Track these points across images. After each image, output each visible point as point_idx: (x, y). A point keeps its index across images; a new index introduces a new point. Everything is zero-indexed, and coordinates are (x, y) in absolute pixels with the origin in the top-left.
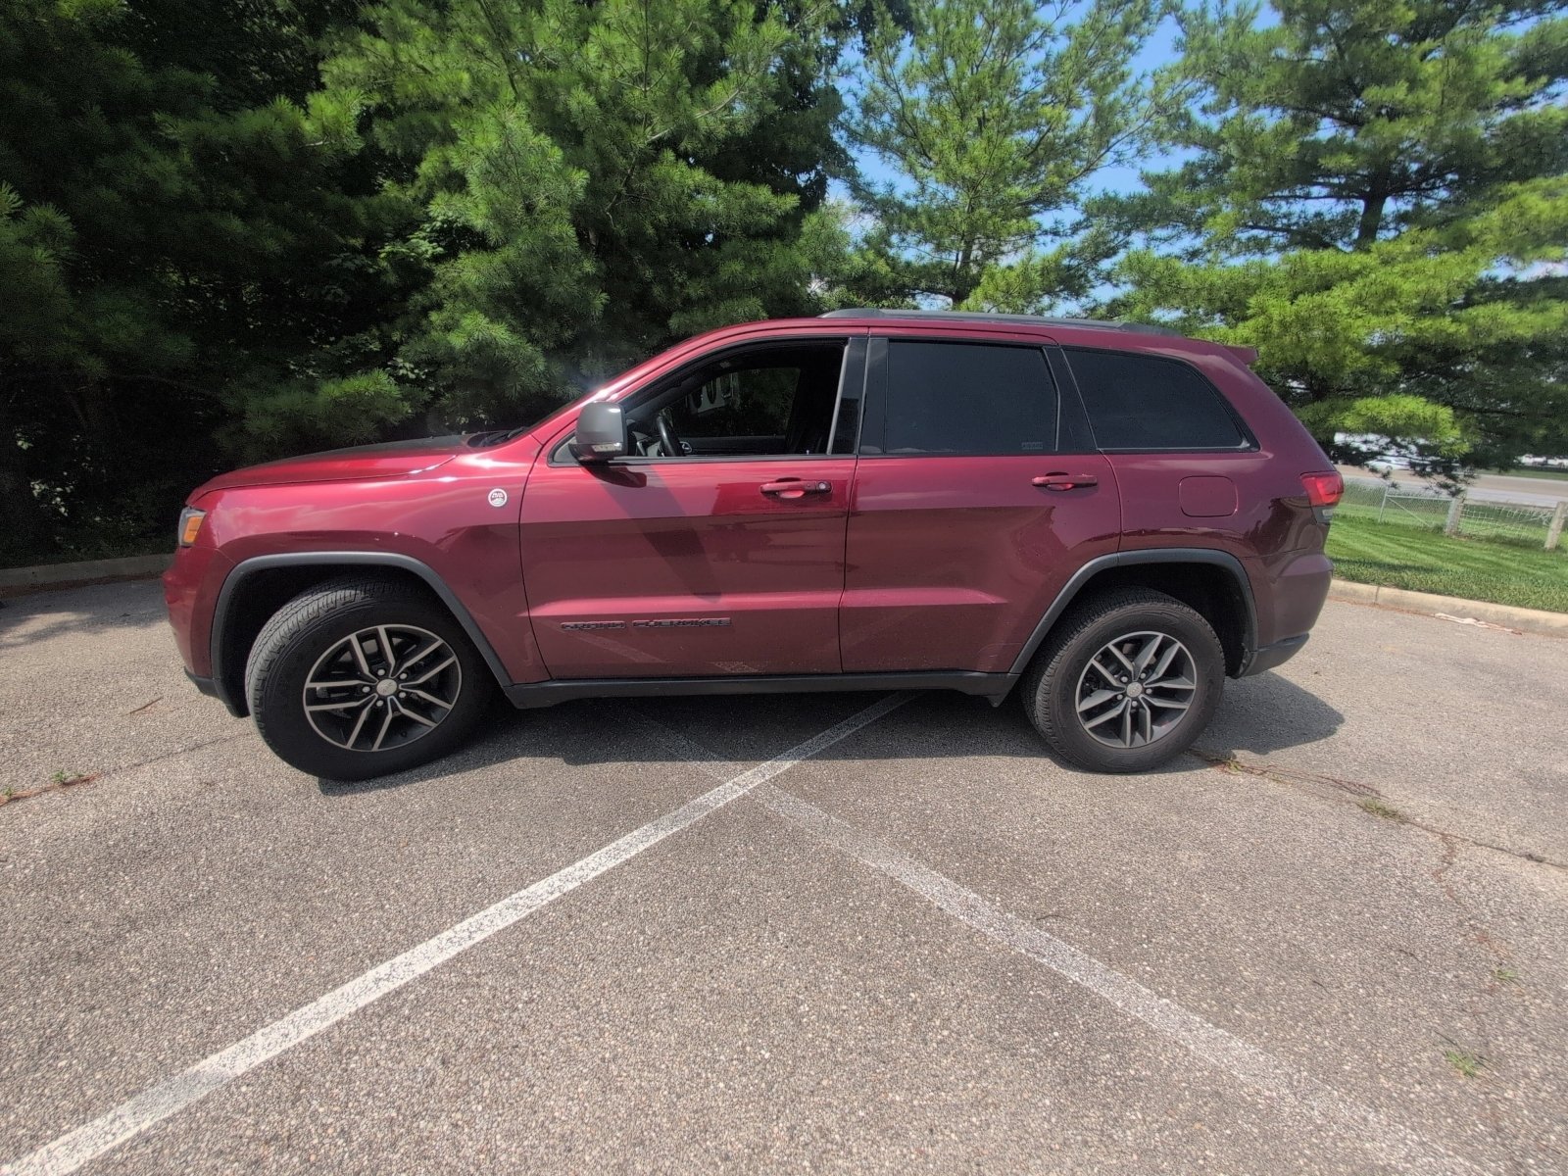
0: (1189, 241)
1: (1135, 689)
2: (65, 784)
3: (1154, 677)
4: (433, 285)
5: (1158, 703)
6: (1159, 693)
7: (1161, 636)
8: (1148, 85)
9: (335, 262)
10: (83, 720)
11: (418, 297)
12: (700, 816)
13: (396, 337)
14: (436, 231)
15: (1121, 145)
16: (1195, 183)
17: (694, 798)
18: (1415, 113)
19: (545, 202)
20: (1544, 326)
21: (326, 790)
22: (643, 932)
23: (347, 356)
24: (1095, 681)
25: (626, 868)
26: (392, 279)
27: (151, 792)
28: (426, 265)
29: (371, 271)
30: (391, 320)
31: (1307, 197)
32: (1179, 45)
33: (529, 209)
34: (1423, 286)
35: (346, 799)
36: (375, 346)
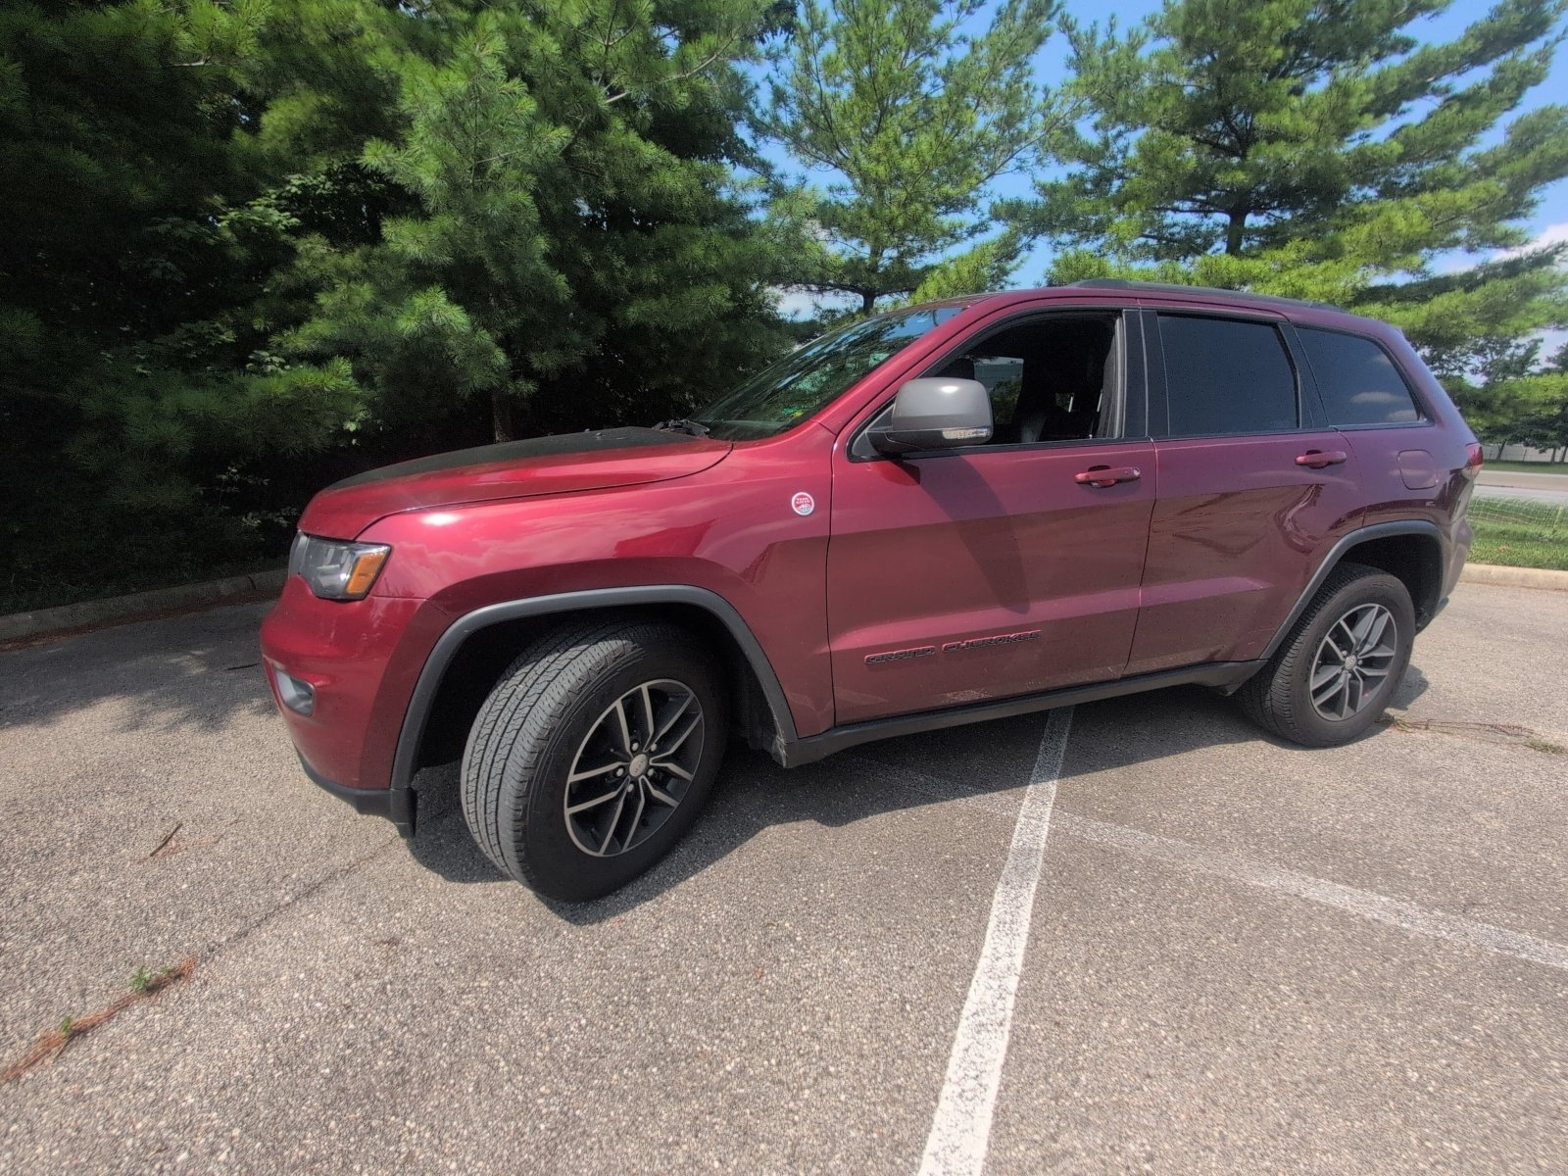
0: (1088, 247)
1: (1350, 661)
2: (153, 988)
3: (1367, 647)
4: (296, 262)
5: (1369, 672)
6: (1369, 663)
7: (1377, 606)
8: (1038, 99)
9: (161, 229)
10: (76, 879)
11: (280, 277)
12: (1039, 862)
13: (259, 324)
14: (285, 198)
15: (1027, 154)
16: (1086, 192)
17: (1008, 842)
18: (1294, 139)
19: (501, 163)
20: (1413, 324)
21: (575, 919)
22: (1155, 1024)
23: (189, 349)
24: (1328, 658)
25: (1042, 945)
26: (240, 253)
27: (310, 972)
28: (284, 237)
29: (211, 242)
30: (246, 303)
31: (1176, 210)
32: (1071, 64)
33: (480, 170)
34: (1327, 288)
35: (611, 925)
36: (228, 337)
